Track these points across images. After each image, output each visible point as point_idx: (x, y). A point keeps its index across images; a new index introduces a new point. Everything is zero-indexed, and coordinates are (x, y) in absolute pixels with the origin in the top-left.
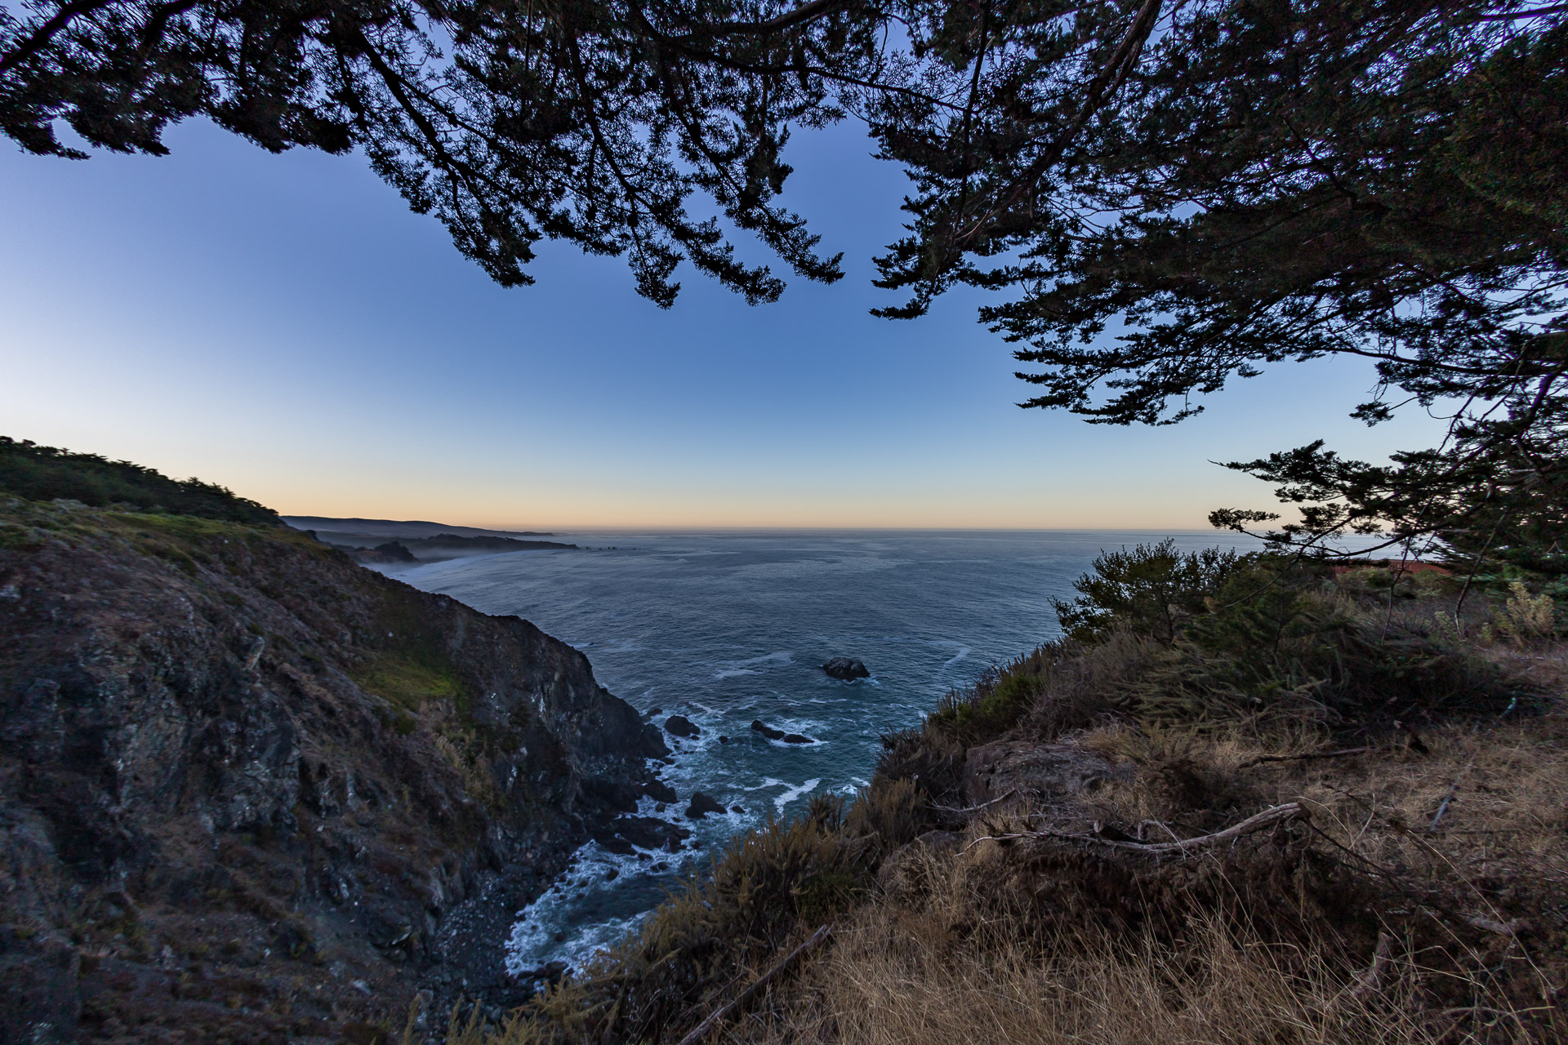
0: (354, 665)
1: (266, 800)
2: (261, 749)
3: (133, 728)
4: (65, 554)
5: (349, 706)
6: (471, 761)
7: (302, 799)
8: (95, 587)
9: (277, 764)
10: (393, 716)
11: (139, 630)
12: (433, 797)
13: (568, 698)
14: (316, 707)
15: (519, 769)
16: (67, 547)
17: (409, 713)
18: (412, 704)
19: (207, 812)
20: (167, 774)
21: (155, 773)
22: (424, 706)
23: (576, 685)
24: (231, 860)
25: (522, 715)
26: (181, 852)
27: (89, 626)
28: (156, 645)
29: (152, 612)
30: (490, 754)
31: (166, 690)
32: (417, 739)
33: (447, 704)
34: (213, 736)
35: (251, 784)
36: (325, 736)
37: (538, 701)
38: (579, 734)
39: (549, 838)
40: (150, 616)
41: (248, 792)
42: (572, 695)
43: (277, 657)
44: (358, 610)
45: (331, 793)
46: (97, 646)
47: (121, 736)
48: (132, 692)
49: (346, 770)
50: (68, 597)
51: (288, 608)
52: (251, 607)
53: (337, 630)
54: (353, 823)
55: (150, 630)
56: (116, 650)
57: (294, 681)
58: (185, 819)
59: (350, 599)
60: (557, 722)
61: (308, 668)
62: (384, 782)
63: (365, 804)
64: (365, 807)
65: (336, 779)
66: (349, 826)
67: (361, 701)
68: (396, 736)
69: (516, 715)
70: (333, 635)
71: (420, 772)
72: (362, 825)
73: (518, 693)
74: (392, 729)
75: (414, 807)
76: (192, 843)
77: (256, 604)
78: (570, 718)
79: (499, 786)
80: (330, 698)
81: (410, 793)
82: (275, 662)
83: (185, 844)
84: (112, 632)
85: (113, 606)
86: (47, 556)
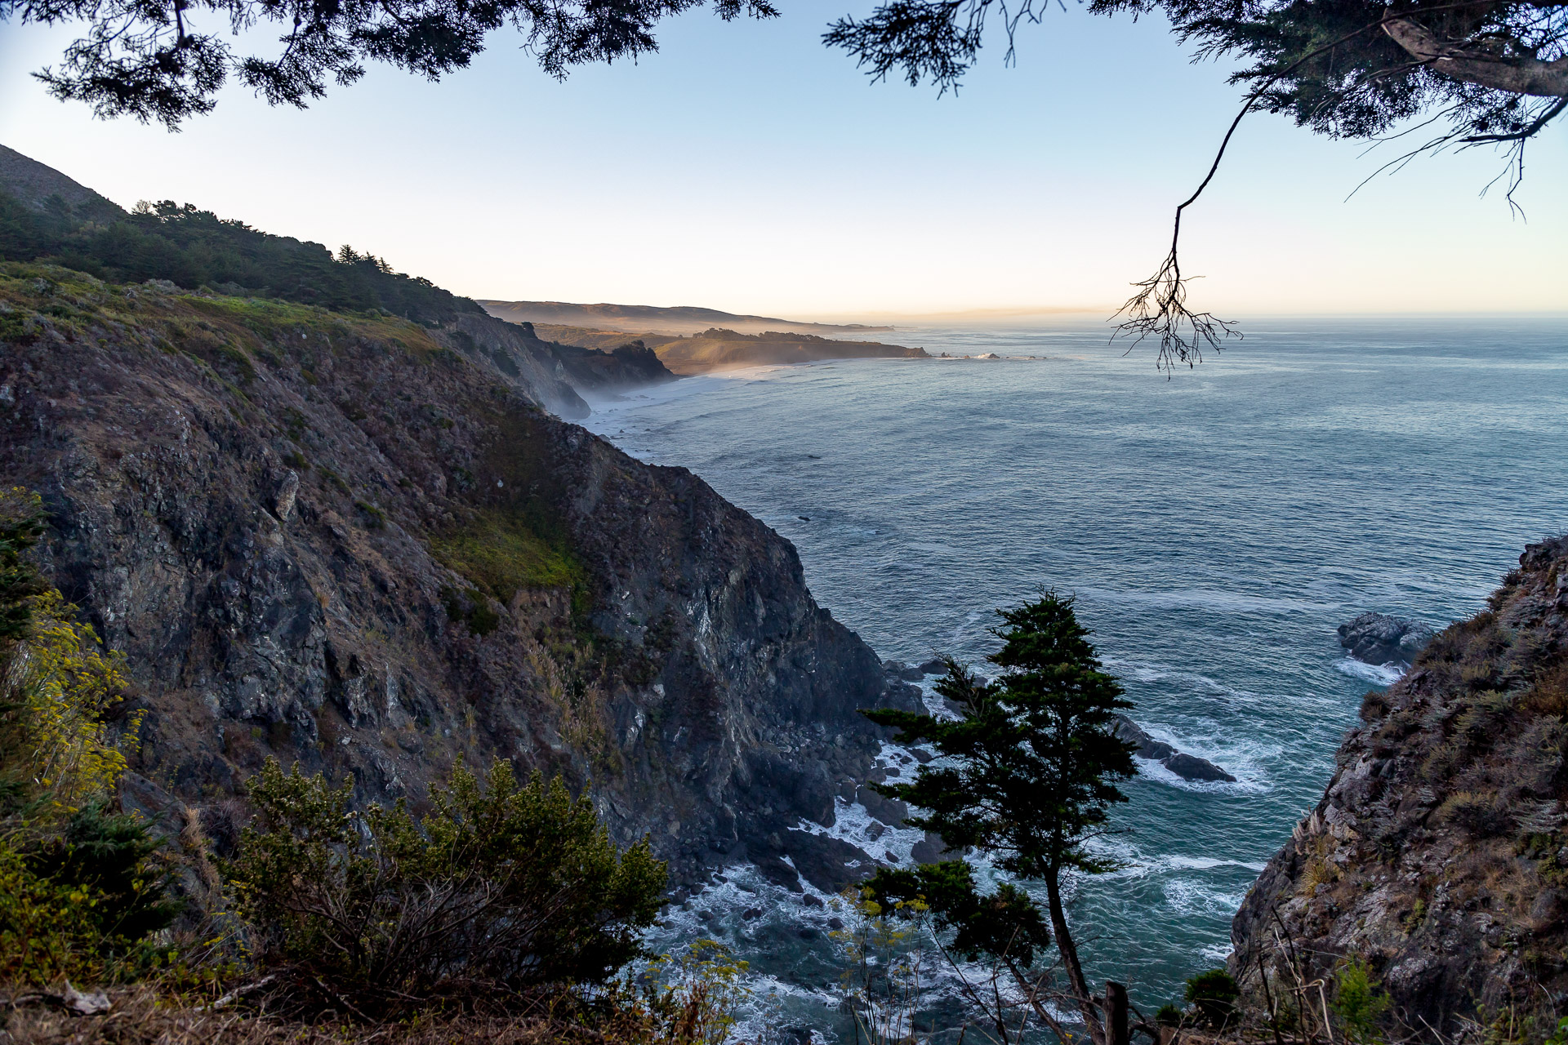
0: (441, 523)
1: (285, 690)
2: (271, 621)
3: (123, 572)
4: (57, 348)
5: (408, 581)
6: (577, 690)
7: (330, 697)
8: (84, 391)
9: (293, 644)
10: (466, 604)
11: (122, 450)
12: (506, 731)
13: (754, 617)
14: (365, 579)
15: (649, 717)
16: (61, 338)
17: (494, 603)
18: (504, 592)
19: (214, 691)
20: (167, 633)
21: (153, 631)
22: (522, 597)
23: (769, 597)
24: (237, 756)
25: (664, 633)
26: (180, 731)
27: (71, 440)
28: (144, 470)
29: (141, 427)
30: (608, 685)
31: (157, 528)
32: (496, 644)
33: (559, 599)
34: (215, 596)
35: (263, 666)
36: (375, 619)
37: (698, 614)
38: (772, 680)
39: (679, 832)
40: (138, 433)
41: (261, 675)
42: (761, 612)
43: (321, 503)
44: (460, 443)
45: (366, 696)
46: (78, 466)
47: (109, 579)
48: (119, 527)
49: (388, 670)
50: (54, 403)
51: (370, 435)
52: (316, 430)
53: (426, 472)
54: (394, 743)
55: (135, 451)
56: (98, 472)
57: (338, 537)
58: (187, 693)
59: (450, 425)
60: (731, 654)
61: (360, 521)
62: (444, 696)
63: (411, 721)
64: (412, 725)
65: (371, 678)
66: (387, 745)
67: (426, 577)
68: (467, 633)
69: (657, 631)
70: (421, 477)
71: (491, 692)
72: (403, 748)
73: (664, 597)
74: (463, 623)
75: (481, 740)
76: (193, 723)
77: (325, 426)
78: (755, 650)
79: (615, 736)
80: (383, 566)
81: (476, 718)
82: (318, 508)
83: (185, 723)
84: (94, 449)
85: (98, 417)
86: (41, 350)
